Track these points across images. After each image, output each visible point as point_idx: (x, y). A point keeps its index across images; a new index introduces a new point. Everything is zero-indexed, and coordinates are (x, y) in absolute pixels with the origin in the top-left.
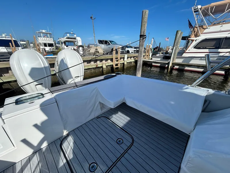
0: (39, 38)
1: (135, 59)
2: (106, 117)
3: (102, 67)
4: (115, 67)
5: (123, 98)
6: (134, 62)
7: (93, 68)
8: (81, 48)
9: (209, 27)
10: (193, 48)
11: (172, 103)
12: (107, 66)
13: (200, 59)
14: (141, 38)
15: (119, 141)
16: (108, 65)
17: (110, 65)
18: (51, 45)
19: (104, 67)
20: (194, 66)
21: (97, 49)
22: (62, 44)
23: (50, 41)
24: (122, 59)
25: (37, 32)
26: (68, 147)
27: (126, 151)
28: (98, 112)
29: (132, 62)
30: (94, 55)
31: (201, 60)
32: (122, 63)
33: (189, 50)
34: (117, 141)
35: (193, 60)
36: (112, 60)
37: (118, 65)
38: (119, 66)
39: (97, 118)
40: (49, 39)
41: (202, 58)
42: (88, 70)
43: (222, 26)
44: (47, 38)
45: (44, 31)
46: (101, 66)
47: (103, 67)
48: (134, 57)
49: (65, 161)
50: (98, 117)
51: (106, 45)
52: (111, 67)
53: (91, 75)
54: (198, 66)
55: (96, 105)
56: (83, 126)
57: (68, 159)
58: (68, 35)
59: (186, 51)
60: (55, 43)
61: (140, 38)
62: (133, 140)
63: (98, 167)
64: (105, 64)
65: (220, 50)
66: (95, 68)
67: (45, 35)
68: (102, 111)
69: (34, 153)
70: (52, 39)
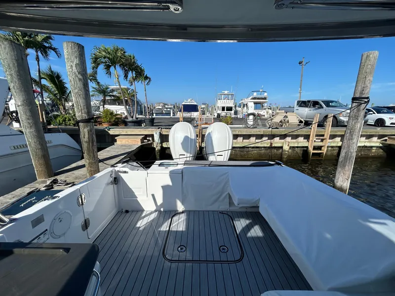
0: (219, 101)
1: (386, 140)
2: (231, 217)
3: (282, 147)
4: (311, 151)
5: (258, 198)
6: (380, 147)
7: (264, 147)
8: (251, 117)
11: (328, 236)
12: (292, 148)
14: (354, 104)
15: (223, 249)
16: (297, 146)
17: (303, 147)
18: (230, 109)
19: (286, 148)
21: (287, 117)
22: (244, 107)
23: (230, 104)
24: (338, 139)
25: (219, 94)
26: (176, 222)
27: (221, 262)
28: (224, 207)
29: (372, 147)
30: (269, 128)
32: (337, 147)
34: (221, 247)
36: (307, 137)
37: (323, 148)
38: (324, 151)
39: (220, 213)
40: (229, 101)
42: (256, 149)
44: (227, 101)
45: (226, 92)
46: (280, 145)
47: (284, 148)
48: (380, 137)
49: (168, 229)
50: (222, 213)
51: (312, 109)
52: (303, 150)
53: (260, 157)
55: (224, 195)
56: (200, 212)
57: (171, 229)
58: (255, 94)
60: (235, 106)
61: (353, 102)
62: (240, 260)
63: (185, 252)
64: (287, 144)
66: (269, 147)
67: (227, 97)
68: (230, 208)
69: (156, 211)
70: (233, 101)
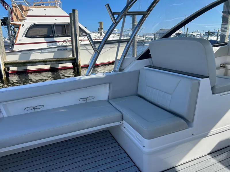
9: (32, 9)
10: (24, 36)
13: (40, 52)
20: (40, 62)
31: (42, 53)
33: (20, 40)
35: (32, 54)
41: (43, 51)
43: (45, 9)
54: (45, 62)
59: (16, 42)
65: (56, 39)
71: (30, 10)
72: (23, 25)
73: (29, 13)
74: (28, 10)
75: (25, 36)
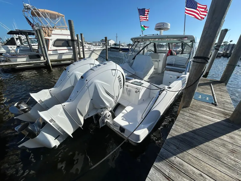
33: (51, 48)
43: (61, 31)
71: (53, 30)
72: (51, 39)
73: (53, 32)
74: (52, 30)
75: (53, 46)
